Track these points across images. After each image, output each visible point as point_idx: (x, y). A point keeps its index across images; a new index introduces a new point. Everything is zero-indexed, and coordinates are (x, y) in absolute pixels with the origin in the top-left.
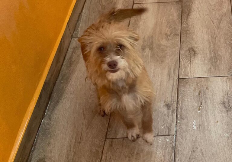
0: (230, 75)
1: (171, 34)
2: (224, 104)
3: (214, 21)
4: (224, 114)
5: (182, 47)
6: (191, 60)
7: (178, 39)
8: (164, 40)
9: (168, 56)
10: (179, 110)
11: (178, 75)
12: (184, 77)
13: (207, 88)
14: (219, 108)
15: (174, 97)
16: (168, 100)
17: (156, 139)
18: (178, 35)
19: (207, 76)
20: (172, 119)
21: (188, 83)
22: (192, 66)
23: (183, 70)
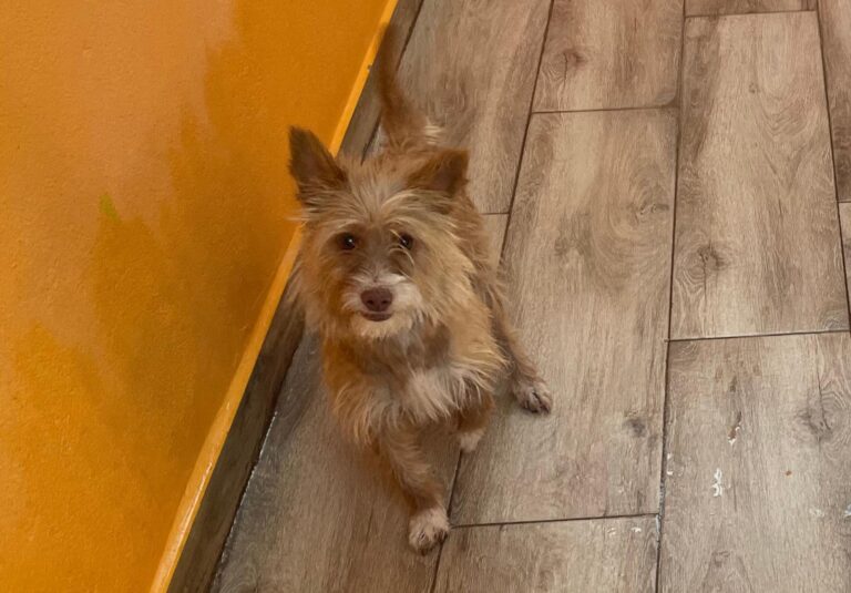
0: (827, 329)
1: (645, 203)
2: (810, 417)
3: (777, 165)
4: (808, 450)
5: (679, 244)
6: (708, 285)
7: (667, 220)
8: (624, 224)
9: (636, 271)
10: (671, 438)
11: (666, 331)
12: (686, 337)
13: (757, 370)
14: (794, 430)
15: (654, 398)
16: (639, 406)
17: (599, 527)
18: (667, 207)
19: (756, 334)
20: (650, 463)
21: (697, 353)
22: (709, 303)
23: (684, 315)
